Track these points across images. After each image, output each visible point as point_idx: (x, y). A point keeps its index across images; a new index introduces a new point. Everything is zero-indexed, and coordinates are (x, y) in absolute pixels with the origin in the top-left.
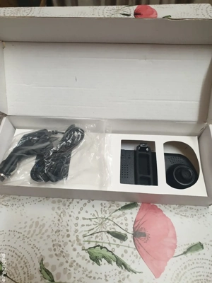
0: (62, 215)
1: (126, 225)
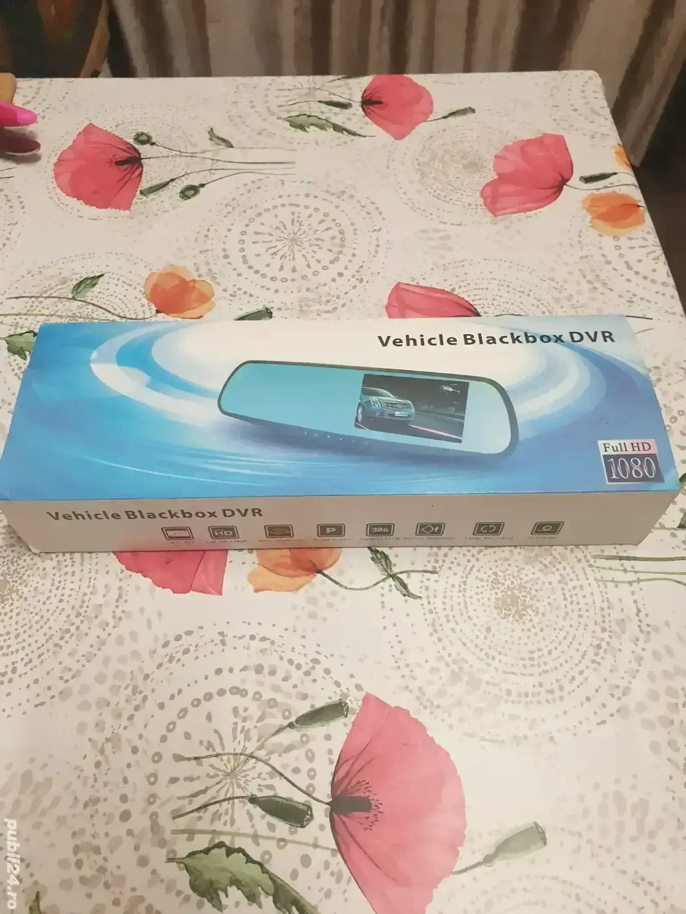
0: (108, 747)
1: (312, 774)
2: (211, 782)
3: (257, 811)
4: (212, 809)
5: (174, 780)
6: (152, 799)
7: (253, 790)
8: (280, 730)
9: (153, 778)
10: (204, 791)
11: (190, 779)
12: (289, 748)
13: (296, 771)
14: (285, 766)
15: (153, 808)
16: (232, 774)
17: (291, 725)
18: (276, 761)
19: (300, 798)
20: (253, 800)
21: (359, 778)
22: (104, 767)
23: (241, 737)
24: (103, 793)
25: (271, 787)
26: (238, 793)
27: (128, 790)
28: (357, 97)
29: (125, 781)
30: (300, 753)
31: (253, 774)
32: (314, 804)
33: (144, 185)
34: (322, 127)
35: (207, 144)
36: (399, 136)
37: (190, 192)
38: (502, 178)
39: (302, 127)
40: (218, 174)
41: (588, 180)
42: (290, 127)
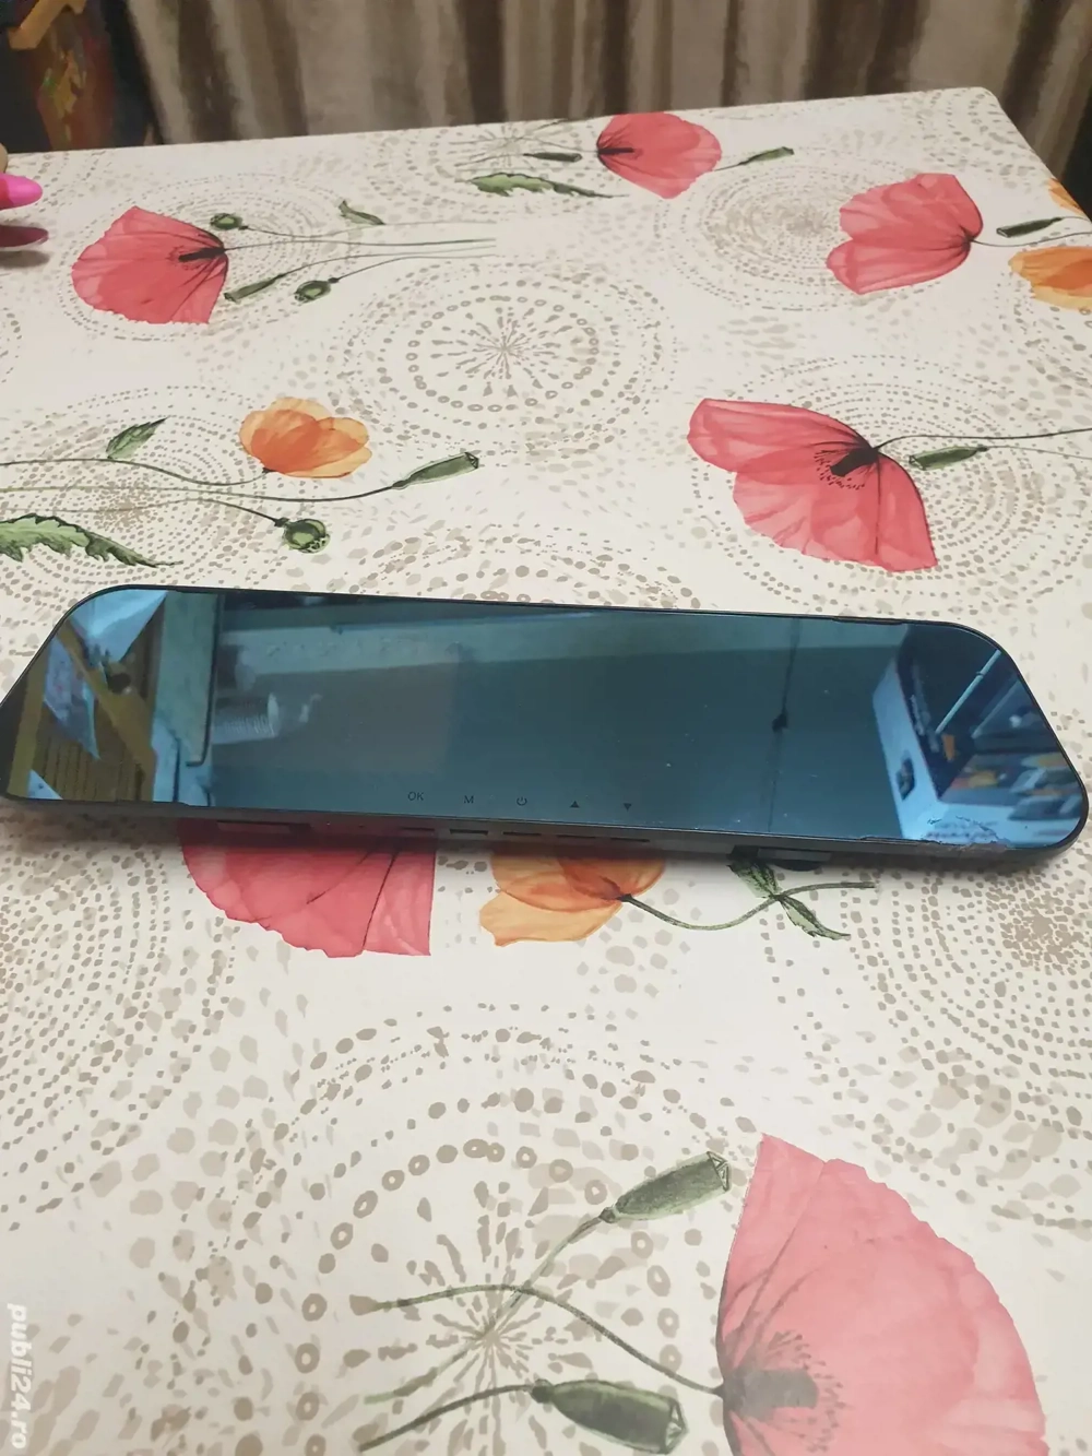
0: (203, 1289)
1: (667, 1323)
2: (438, 1356)
3: (554, 1420)
4: (449, 1421)
5: (355, 1358)
6: (307, 1405)
7: (539, 1367)
8: (586, 1226)
9: (307, 1357)
10: (428, 1379)
11: (395, 1353)
12: (612, 1266)
13: (632, 1317)
14: (605, 1308)
15: (312, 1428)
16: (486, 1334)
17: (607, 1216)
18: (583, 1298)
19: (647, 1381)
20: (542, 1393)
21: (776, 1326)
22: (195, 1337)
23: (499, 1249)
24: (195, 1398)
25: (578, 1360)
26: (507, 1377)
27: (251, 1388)
28: (590, 145)
29: (245, 1366)
30: (635, 1275)
31: (536, 1330)
32: (684, 1395)
33: (232, 285)
34: (535, 189)
35: (336, 222)
36: (672, 192)
37: (313, 290)
38: (859, 240)
39: (500, 190)
40: (362, 263)
41: (1012, 232)
42: (479, 191)
